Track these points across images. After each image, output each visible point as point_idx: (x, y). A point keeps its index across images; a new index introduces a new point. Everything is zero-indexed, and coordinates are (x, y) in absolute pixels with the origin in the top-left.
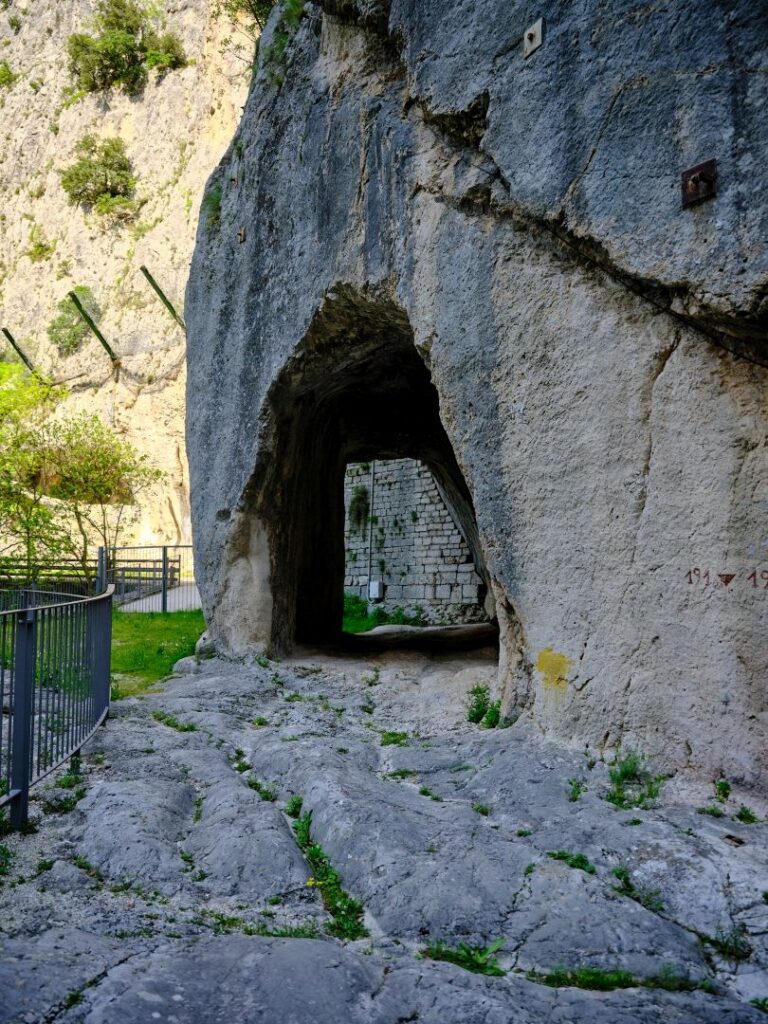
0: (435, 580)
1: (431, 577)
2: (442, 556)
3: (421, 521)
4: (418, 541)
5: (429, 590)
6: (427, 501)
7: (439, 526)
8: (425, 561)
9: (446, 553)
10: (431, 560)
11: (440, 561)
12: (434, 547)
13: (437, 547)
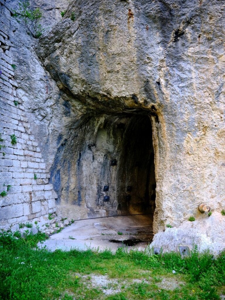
0: (31, 198)
1: (28, 195)
2: (35, 178)
3: (18, 146)
4: (16, 163)
5: (26, 206)
6: (23, 130)
7: (31, 153)
8: (22, 182)
9: (38, 176)
10: (28, 181)
11: (34, 182)
12: (30, 170)
13: (32, 170)
